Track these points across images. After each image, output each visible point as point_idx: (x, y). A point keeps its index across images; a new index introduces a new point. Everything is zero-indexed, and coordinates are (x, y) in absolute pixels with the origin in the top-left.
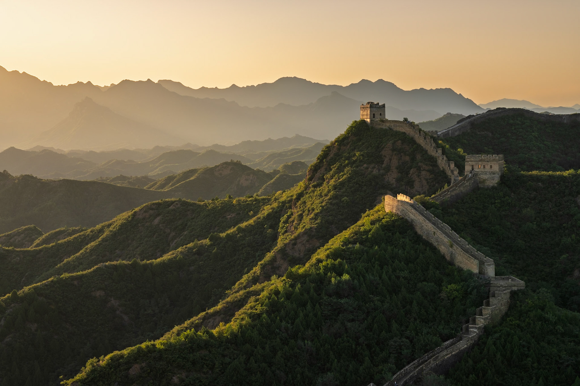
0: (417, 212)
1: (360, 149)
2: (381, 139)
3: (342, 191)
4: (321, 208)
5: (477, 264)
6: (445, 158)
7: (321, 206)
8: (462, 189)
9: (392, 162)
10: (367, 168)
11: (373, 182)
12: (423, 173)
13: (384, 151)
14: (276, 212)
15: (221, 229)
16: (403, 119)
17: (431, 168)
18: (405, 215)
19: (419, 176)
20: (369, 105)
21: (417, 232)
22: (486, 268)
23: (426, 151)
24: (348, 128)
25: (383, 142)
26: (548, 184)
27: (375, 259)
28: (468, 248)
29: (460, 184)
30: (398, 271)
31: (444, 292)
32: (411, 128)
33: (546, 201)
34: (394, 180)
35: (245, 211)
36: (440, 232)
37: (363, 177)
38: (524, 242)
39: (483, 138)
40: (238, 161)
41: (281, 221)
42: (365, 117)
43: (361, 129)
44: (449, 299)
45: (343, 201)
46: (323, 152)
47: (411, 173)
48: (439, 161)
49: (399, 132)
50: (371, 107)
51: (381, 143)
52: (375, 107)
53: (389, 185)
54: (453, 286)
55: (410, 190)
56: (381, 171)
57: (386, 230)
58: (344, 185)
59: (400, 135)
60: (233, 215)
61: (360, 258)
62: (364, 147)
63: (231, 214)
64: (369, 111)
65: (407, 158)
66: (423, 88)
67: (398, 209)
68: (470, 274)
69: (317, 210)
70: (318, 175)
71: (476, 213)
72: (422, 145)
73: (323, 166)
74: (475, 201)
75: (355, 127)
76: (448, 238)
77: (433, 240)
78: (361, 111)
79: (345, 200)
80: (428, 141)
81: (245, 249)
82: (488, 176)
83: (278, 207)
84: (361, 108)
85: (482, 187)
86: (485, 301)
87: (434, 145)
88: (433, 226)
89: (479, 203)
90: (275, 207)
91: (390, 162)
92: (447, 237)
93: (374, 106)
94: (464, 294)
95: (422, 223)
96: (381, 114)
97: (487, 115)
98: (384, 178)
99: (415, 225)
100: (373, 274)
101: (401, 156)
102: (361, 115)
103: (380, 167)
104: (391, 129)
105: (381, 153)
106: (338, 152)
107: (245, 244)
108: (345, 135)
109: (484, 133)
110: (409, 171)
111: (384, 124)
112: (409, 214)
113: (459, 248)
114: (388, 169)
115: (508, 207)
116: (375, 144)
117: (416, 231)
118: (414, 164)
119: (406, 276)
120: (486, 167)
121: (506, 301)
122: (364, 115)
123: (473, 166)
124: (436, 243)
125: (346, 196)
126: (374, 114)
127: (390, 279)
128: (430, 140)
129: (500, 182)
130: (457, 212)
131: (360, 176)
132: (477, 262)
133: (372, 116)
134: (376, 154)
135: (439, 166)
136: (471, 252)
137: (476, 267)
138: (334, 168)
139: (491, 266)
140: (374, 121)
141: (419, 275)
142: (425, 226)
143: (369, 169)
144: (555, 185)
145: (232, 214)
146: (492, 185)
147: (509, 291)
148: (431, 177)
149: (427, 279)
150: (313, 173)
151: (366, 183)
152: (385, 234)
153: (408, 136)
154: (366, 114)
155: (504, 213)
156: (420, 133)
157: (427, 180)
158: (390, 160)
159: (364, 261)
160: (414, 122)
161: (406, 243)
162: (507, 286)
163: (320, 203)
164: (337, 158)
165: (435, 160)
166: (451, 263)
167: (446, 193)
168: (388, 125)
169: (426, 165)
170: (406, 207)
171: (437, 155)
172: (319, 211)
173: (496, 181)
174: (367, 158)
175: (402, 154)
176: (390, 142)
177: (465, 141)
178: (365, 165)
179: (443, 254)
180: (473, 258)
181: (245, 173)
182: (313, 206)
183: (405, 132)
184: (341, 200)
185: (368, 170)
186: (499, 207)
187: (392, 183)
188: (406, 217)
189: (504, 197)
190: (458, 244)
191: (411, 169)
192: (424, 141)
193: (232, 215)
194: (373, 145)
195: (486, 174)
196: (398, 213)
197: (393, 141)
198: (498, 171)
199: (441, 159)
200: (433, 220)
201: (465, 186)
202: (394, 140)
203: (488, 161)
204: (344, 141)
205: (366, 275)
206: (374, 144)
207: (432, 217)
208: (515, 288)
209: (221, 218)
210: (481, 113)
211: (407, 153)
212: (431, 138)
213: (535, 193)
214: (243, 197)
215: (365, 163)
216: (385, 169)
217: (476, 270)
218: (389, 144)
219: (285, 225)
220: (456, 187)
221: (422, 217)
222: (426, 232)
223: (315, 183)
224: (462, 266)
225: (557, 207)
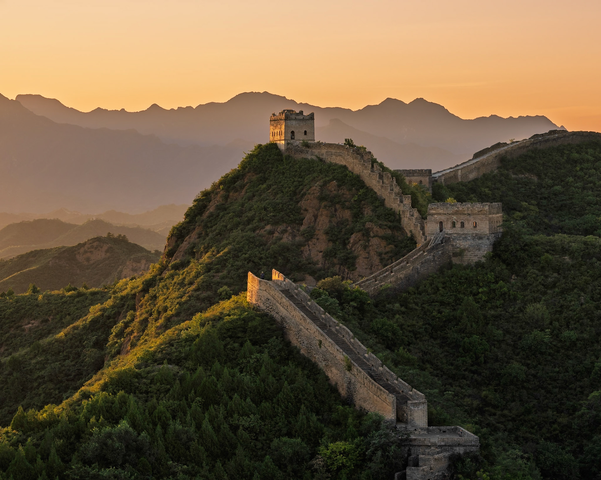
0: (291, 302)
1: (262, 196)
2: (302, 178)
3: (220, 274)
4: (177, 306)
5: (393, 402)
6: (416, 214)
7: (178, 303)
8: (419, 267)
9: (318, 220)
10: (271, 233)
11: (280, 258)
12: (375, 241)
13: (305, 200)
14: (109, 317)
15: (10, 350)
16: (345, 142)
17: (389, 232)
18: (271, 308)
19: (365, 247)
20: (284, 114)
21: (290, 342)
22: (411, 410)
23: (382, 202)
24: (245, 157)
25: (305, 184)
26: (580, 259)
27: (195, 393)
28: (382, 373)
29: (415, 257)
30: (236, 416)
31: (320, 457)
32: (356, 158)
33: (575, 291)
34: (321, 254)
35: (58, 316)
36: (330, 340)
37: (263, 250)
38: (524, 368)
39: (520, 186)
40: (120, 235)
41: (112, 333)
42: (277, 137)
43: (268, 160)
44: (328, 471)
45: (221, 295)
46: (195, 203)
47: (352, 241)
48: (405, 221)
49: (336, 164)
50: (287, 119)
51: (301, 185)
52: (296, 119)
53: (310, 263)
54: (340, 445)
55: (348, 274)
56: (297, 239)
57: (231, 337)
58: (225, 264)
59: (336, 171)
60: (36, 323)
61: (168, 391)
62: (270, 193)
63: (31, 322)
64: (283, 127)
65: (347, 214)
66: (495, 116)
67: (259, 298)
68: (378, 422)
69: (171, 311)
70: (185, 246)
71: (440, 312)
72: (376, 191)
73: (194, 229)
74: (440, 289)
75: (257, 155)
76: (344, 353)
77: (317, 357)
78: (272, 127)
79: (224, 291)
80: (387, 183)
81: (43, 386)
82: (469, 242)
83: (113, 307)
84: (270, 121)
85: (458, 263)
86: (397, 473)
87: (397, 189)
88: (319, 329)
89: (447, 293)
90: (108, 307)
91: (315, 220)
92: (341, 350)
93: (293, 117)
94: (360, 460)
95: (300, 323)
96: (305, 133)
97: (531, 144)
98: (302, 252)
99: (287, 327)
100: (183, 422)
101: (336, 210)
102: (271, 134)
103: (295, 231)
104: (321, 160)
105: (299, 205)
106: (223, 203)
107: (44, 378)
108: (239, 171)
109: (523, 176)
110: (348, 239)
111: (311, 150)
112: (277, 307)
113: (363, 371)
114: (310, 235)
115: (502, 301)
116: (290, 188)
117: (289, 340)
118: (358, 225)
119: (252, 425)
120: (466, 225)
121: (440, 474)
122: (276, 135)
123: (441, 223)
124: (324, 363)
125: (226, 284)
126: (293, 133)
127: (217, 429)
128: (391, 180)
129: (492, 254)
130: (403, 309)
131: (257, 246)
132: (392, 399)
133: (289, 135)
134: (290, 206)
135: (405, 229)
136: (387, 379)
137: (391, 408)
138: (212, 232)
139: (420, 408)
140: (292, 144)
141: (280, 424)
142: (305, 330)
143: (274, 235)
144: (594, 259)
145: (33, 322)
146: (476, 259)
147: (447, 454)
148: (388, 249)
149: (293, 432)
150: (176, 242)
151: (268, 259)
152: (225, 346)
153: (350, 172)
154: (278, 132)
155: (493, 312)
156: (373, 166)
157: (380, 254)
158: (316, 217)
159: (174, 397)
160: (364, 146)
161: (263, 361)
162: (445, 445)
163: (178, 298)
164: (221, 214)
165: (398, 217)
166: (349, 401)
167: (387, 273)
168: (316, 151)
169: (380, 226)
170: (272, 293)
171: (401, 208)
172: (174, 312)
173: (484, 251)
174: (272, 214)
175: (337, 205)
176: (316, 183)
177: (487, 190)
178: (268, 227)
179: (334, 383)
180: (385, 390)
181: (132, 257)
182: (166, 304)
183: (345, 166)
184: (216, 291)
185: (273, 237)
186: (484, 301)
187: (316, 260)
188: (273, 313)
189: (497, 282)
190: (362, 364)
191: (352, 234)
192: (378, 182)
193: (33, 324)
194: (286, 190)
195: (465, 238)
196: (259, 306)
197: (321, 181)
198: (488, 232)
199: (408, 215)
200: (323, 319)
201: (425, 260)
202: (324, 179)
203: (469, 215)
204: (235, 182)
205: (171, 422)
206: (287, 188)
207: (321, 313)
208: (460, 450)
209: (13, 329)
210: (520, 139)
211: (347, 204)
212: (392, 177)
213: (555, 275)
214: (59, 290)
215: (268, 224)
216: (304, 234)
217: (390, 415)
218: (314, 188)
219: (119, 341)
220: (407, 263)
221: (300, 311)
222: (306, 342)
223: (178, 261)
224: (367, 406)
225: (594, 301)
